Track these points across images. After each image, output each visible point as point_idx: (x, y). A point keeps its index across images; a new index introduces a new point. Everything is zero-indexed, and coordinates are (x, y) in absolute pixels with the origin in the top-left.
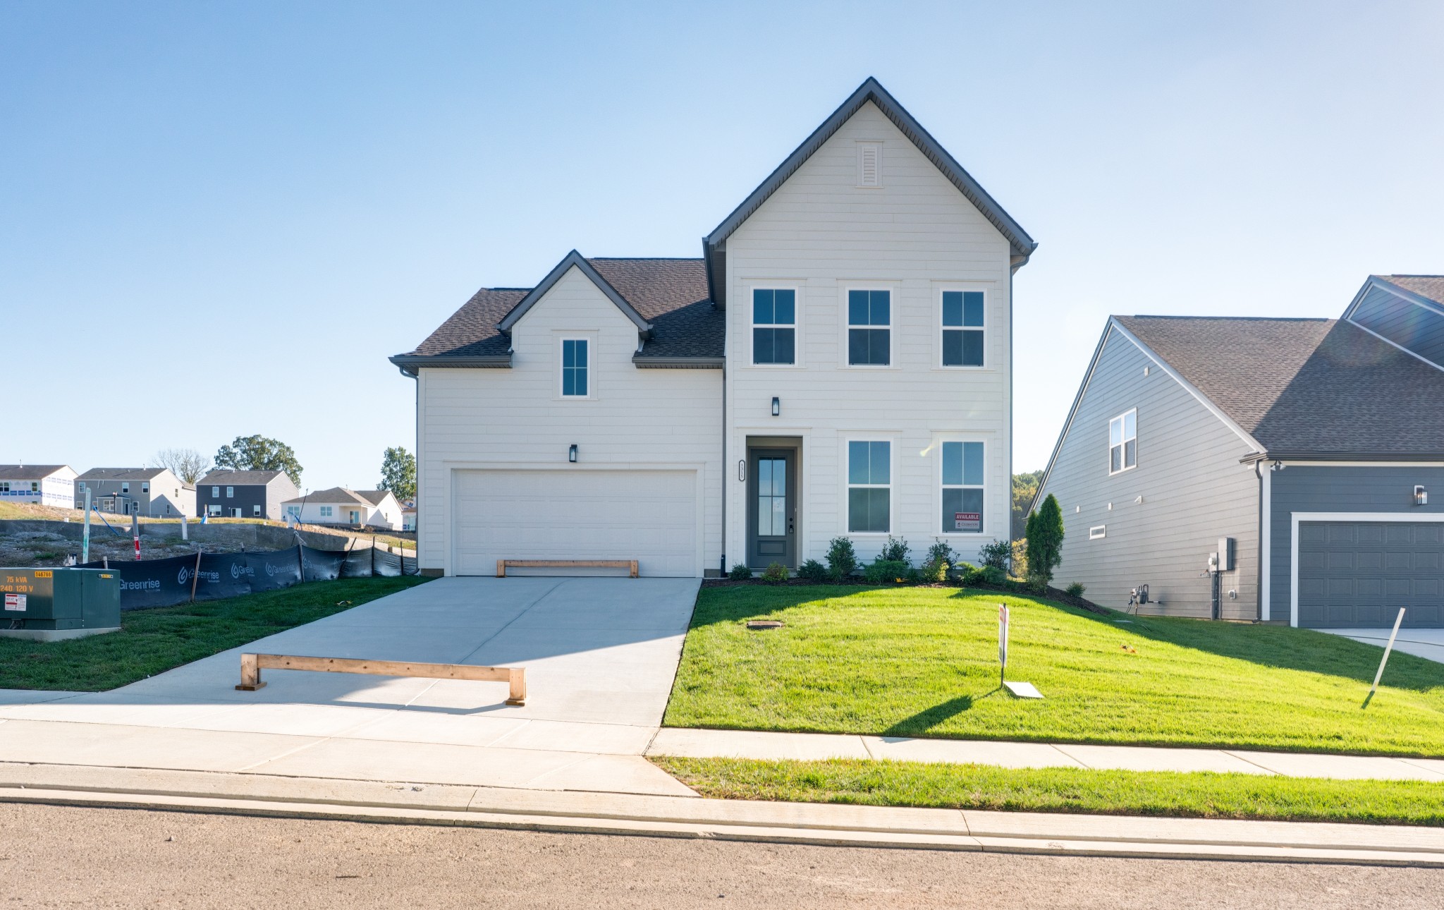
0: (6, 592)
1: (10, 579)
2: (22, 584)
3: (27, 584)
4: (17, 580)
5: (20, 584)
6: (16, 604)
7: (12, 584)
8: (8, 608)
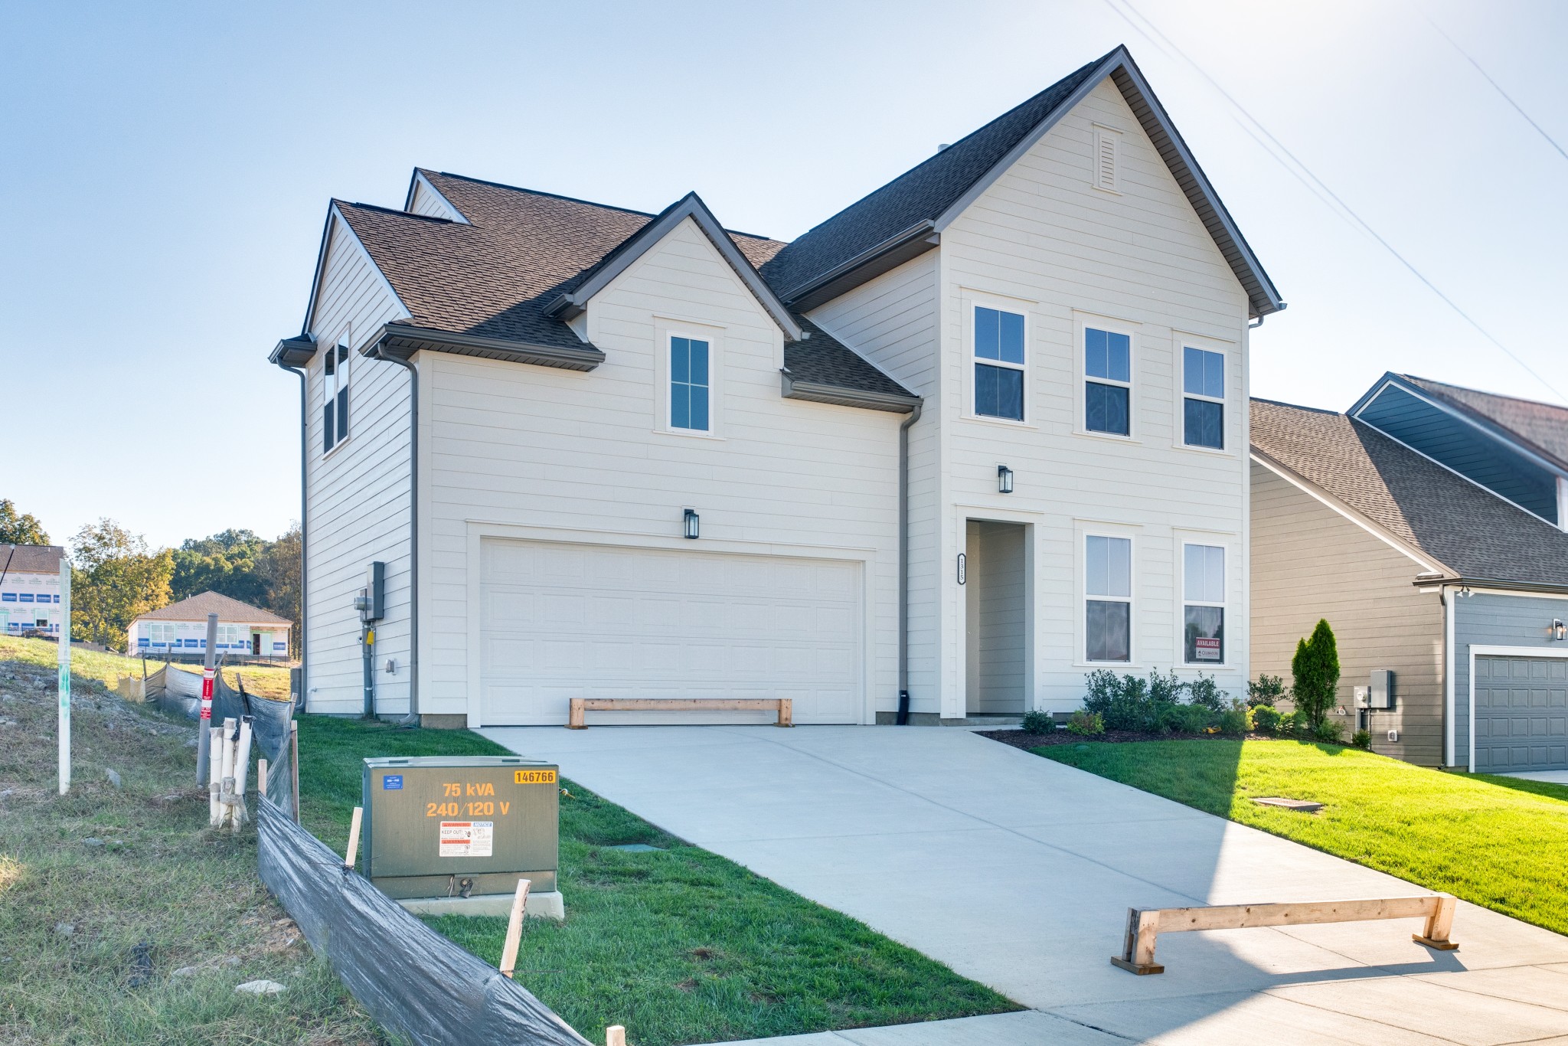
0: (440, 818)
1: (453, 789)
2: (483, 799)
3: (494, 799)
4: (470, 791)
5: (477, 798)
6: (467, 842)
7: (455, 800)
8: (446, 851)
